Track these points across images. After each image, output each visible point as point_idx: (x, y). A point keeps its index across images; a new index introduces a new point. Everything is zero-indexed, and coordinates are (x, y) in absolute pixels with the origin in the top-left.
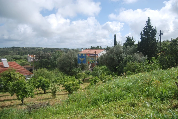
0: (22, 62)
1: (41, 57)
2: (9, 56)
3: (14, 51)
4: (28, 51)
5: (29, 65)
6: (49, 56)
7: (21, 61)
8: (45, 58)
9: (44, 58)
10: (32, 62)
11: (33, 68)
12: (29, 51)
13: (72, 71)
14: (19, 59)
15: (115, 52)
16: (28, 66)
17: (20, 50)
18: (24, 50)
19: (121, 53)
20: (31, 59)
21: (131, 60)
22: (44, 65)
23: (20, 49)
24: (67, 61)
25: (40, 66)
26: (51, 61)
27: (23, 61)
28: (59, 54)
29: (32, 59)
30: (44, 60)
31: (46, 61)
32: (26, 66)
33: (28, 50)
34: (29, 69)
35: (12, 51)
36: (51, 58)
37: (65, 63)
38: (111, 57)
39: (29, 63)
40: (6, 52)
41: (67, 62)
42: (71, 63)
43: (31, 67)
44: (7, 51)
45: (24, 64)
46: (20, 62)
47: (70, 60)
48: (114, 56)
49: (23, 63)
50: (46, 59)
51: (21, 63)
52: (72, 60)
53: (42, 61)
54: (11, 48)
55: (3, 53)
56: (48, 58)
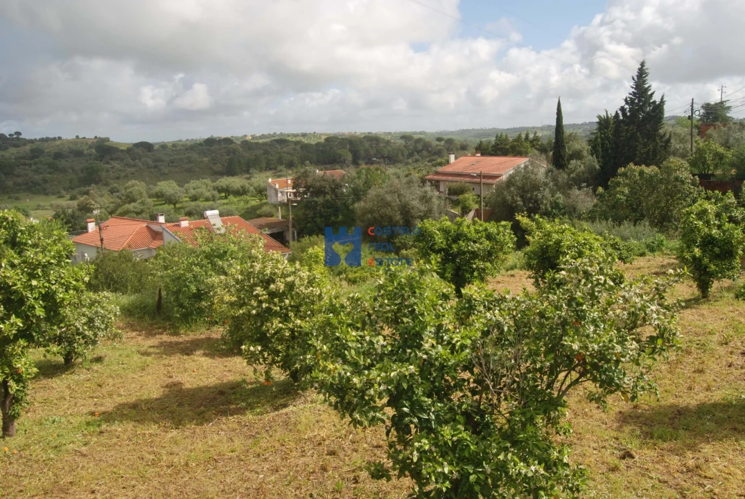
0: (249, 206)
1: (311, 189)
2: (205, 183)
3: (213, 155)
4: (264, 154)
5: (272, 216)
6: (338, 186)
7: (247, 202)
8: (325, 193)
9: (319, 192)
10: (282, 204)
11: (288, 226)
12: (266, 152)
13: (396, 241)
14: (238, 193)
15: (518, 186)
16: (271, 218)
17: (234, 152)
18: (249, 149)
19: (536, 187)
20: (280, 195)
21: (560, 209)
22: (321, 216)
23: (233, 146)
24: (380, 212)
25: (310, 219)
26: (344, 204)
27: (254, 202)
28: (369, 177)
29: (282, 195)
30: (320, 200)
31: (327, 201)
32: (263, 221)
33: (261, 151)
34: (275, 230)
35: (206, 157)
36: (342, 193)
37: (375, 218)
38: (505, 201)
39: (273, 210)
40: (185, 161)
41: (382, 217)
42: (390, 218)
43: (280, 223)
44: (188, 158)
45: (258, 212)
46: (242, 204)
47: (388, 211)
48: (513, 197)
49: (254, 208)
50: (329, 196)
51: (248, 208)
52: (395, 211)
53: (316, 202)
54: (201, 144)
55: (176, 166)
56: (333, 190)
